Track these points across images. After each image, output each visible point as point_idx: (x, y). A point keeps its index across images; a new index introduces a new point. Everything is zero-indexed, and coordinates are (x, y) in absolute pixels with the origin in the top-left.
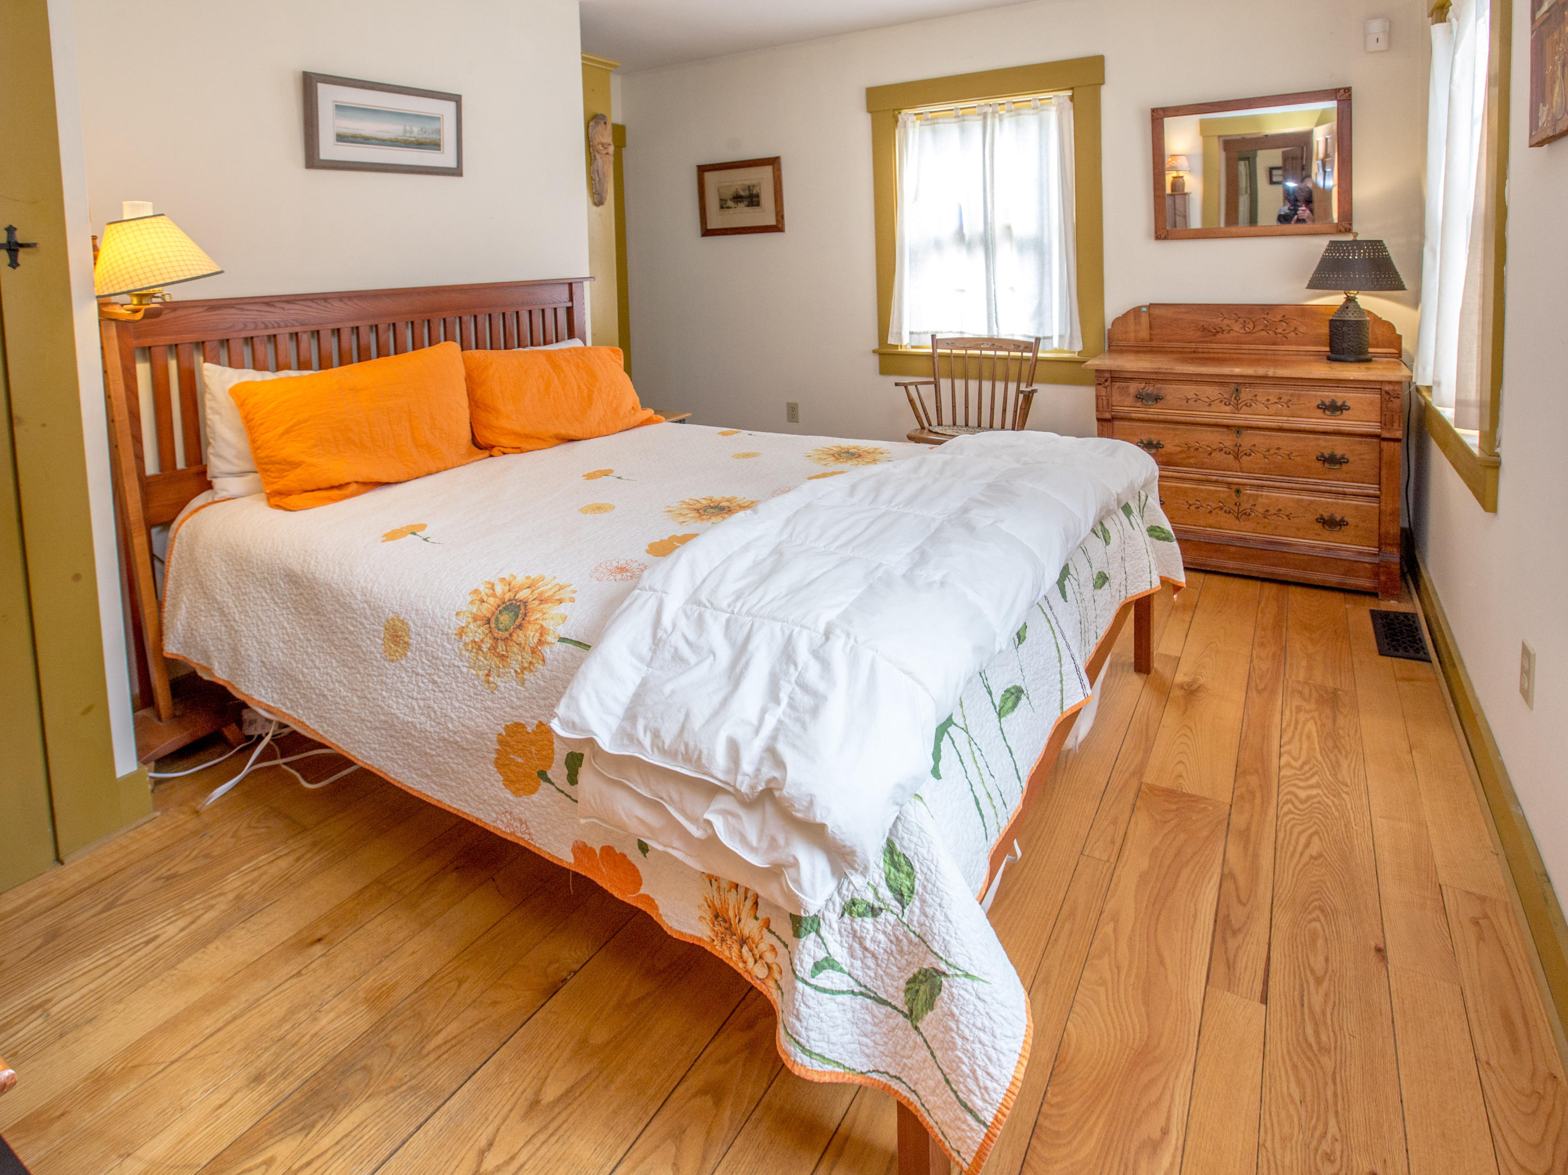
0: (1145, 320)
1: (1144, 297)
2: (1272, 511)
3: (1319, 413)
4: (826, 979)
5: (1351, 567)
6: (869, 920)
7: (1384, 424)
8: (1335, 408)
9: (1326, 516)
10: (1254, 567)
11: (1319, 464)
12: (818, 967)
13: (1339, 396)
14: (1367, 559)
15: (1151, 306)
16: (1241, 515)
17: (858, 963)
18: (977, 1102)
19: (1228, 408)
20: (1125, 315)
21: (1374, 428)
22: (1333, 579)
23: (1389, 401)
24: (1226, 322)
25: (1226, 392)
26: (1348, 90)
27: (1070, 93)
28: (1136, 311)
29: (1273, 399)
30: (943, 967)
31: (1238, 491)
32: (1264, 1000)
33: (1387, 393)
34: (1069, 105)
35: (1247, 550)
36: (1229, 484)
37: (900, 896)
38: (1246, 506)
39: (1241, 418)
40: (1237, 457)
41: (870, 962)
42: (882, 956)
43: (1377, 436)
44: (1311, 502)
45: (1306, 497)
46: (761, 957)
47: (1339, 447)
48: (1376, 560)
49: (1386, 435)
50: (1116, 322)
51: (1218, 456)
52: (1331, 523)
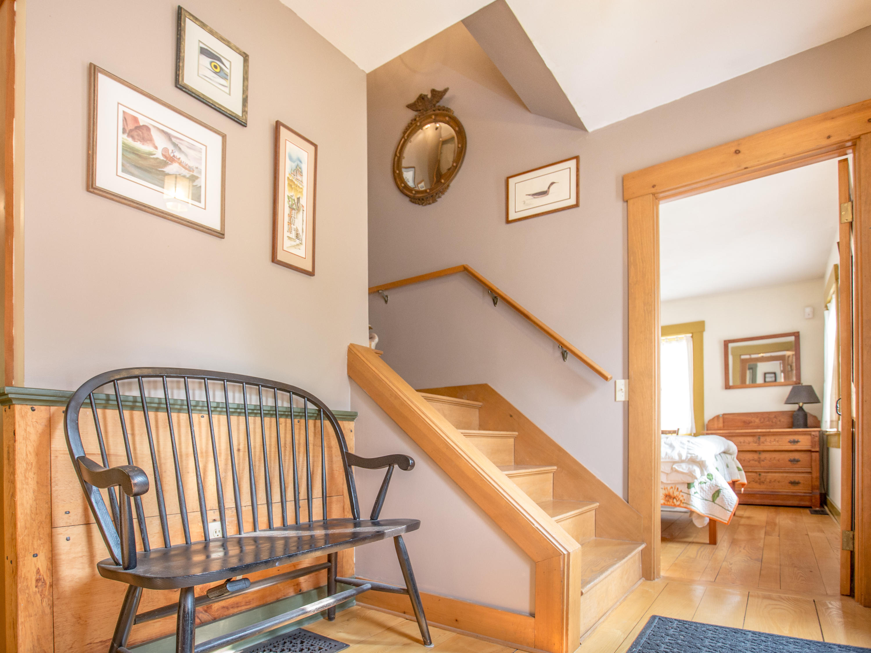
0: (721, 420)
1: (721, 411)
2: (773, 480)
3: (789, 444)
4: (696, 495)
5: (802, 498)
6: (704, 484)
7: (812, 447)
8: (795, 442)
9: (792, 480)
10: (767, 502)
11: (789, 463)
12: (695, 493)
13: (796, 438)
14: (808, 495)
15: (724, 415)
16: (761, 483)
17: (702, 493)
18: (729, 508)
19: (756, 445)
20: (714, 419)
21: (809, 448)
22: (796, 503)
23: (814, 438)
24: (753, 419)
25: (755, 439)
26: (798, 333)
27: (691, 335)
28: (718, 417)
29: (772, 440)
30: (721, 488)
31: (760, 475)
32: (779, 536)
33: (813, 435)
34: (691, 339)
35: (763, 495)
36: (756, 472)
37: (710, 480)
38: (762, 479)
39: (761, 448)
40: (759, 462)
41: (704, 493)
42: (707, 491)
43: (810, 451)
44: (787, 476)
45: (785, 475)
46: (679, 499)
47: (796, 456)
48: (811, 495)
49: (813, 450)
50: (710, 421)
51: (752, 462)
52: (794, 483)
